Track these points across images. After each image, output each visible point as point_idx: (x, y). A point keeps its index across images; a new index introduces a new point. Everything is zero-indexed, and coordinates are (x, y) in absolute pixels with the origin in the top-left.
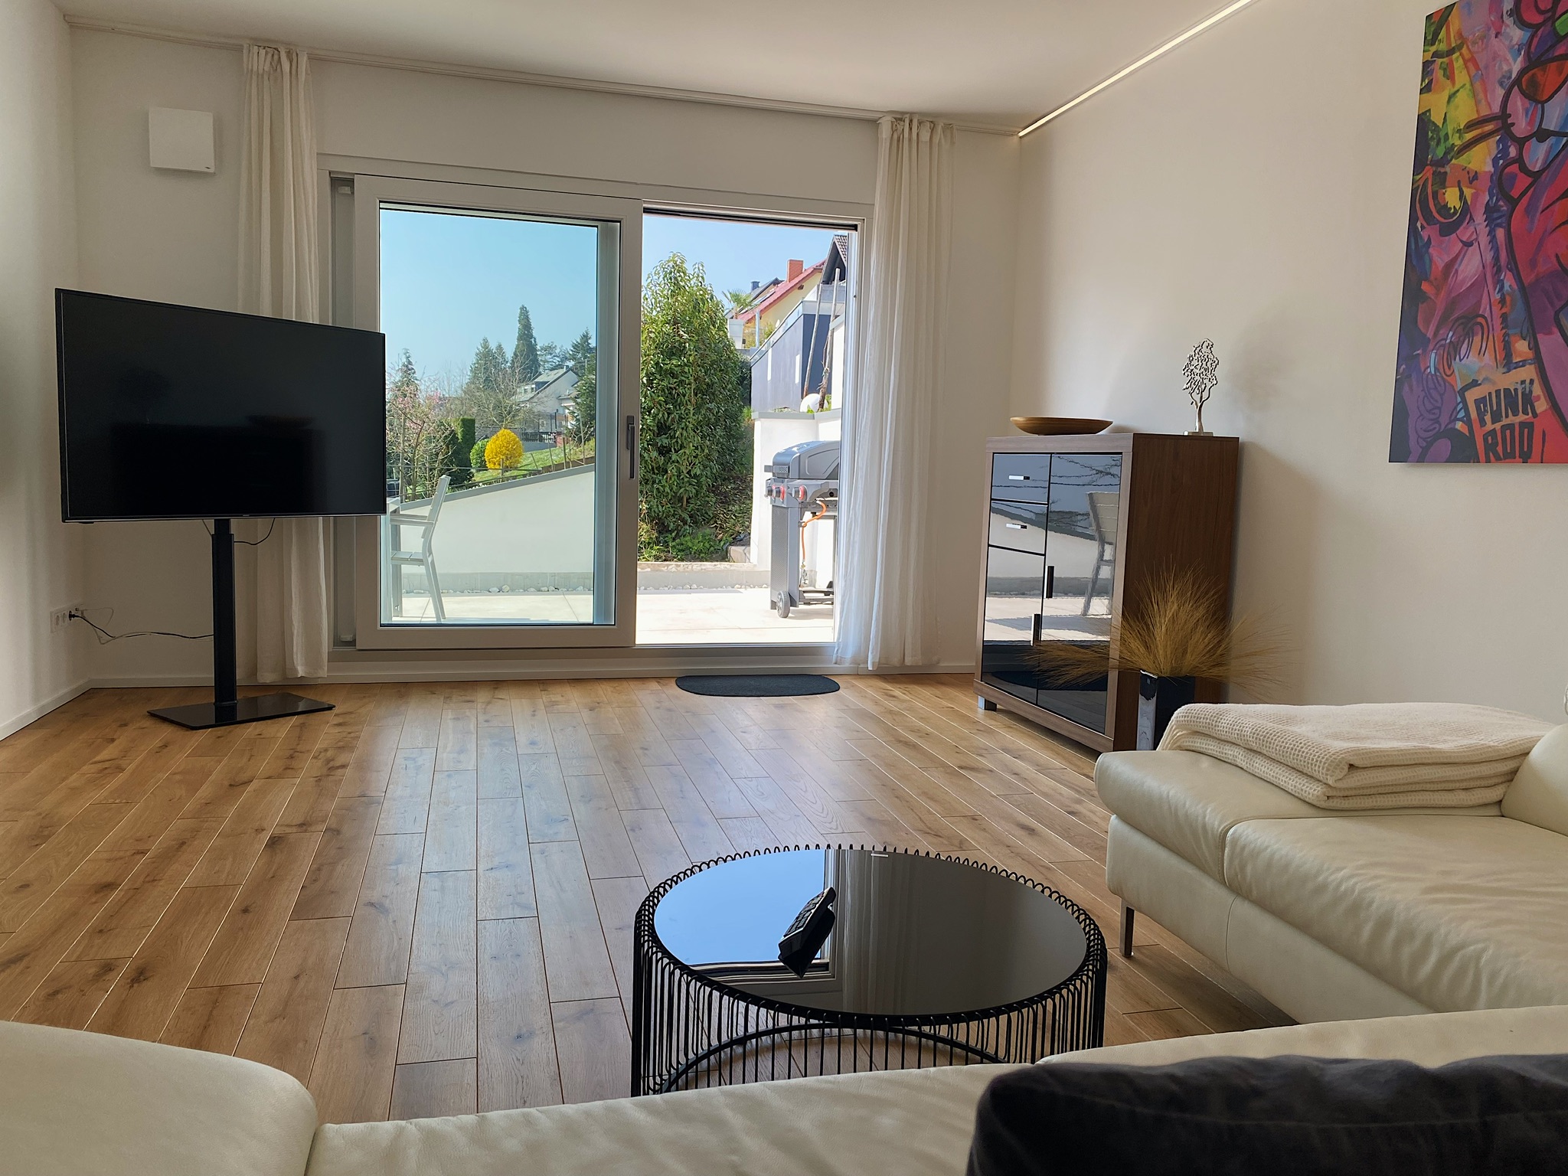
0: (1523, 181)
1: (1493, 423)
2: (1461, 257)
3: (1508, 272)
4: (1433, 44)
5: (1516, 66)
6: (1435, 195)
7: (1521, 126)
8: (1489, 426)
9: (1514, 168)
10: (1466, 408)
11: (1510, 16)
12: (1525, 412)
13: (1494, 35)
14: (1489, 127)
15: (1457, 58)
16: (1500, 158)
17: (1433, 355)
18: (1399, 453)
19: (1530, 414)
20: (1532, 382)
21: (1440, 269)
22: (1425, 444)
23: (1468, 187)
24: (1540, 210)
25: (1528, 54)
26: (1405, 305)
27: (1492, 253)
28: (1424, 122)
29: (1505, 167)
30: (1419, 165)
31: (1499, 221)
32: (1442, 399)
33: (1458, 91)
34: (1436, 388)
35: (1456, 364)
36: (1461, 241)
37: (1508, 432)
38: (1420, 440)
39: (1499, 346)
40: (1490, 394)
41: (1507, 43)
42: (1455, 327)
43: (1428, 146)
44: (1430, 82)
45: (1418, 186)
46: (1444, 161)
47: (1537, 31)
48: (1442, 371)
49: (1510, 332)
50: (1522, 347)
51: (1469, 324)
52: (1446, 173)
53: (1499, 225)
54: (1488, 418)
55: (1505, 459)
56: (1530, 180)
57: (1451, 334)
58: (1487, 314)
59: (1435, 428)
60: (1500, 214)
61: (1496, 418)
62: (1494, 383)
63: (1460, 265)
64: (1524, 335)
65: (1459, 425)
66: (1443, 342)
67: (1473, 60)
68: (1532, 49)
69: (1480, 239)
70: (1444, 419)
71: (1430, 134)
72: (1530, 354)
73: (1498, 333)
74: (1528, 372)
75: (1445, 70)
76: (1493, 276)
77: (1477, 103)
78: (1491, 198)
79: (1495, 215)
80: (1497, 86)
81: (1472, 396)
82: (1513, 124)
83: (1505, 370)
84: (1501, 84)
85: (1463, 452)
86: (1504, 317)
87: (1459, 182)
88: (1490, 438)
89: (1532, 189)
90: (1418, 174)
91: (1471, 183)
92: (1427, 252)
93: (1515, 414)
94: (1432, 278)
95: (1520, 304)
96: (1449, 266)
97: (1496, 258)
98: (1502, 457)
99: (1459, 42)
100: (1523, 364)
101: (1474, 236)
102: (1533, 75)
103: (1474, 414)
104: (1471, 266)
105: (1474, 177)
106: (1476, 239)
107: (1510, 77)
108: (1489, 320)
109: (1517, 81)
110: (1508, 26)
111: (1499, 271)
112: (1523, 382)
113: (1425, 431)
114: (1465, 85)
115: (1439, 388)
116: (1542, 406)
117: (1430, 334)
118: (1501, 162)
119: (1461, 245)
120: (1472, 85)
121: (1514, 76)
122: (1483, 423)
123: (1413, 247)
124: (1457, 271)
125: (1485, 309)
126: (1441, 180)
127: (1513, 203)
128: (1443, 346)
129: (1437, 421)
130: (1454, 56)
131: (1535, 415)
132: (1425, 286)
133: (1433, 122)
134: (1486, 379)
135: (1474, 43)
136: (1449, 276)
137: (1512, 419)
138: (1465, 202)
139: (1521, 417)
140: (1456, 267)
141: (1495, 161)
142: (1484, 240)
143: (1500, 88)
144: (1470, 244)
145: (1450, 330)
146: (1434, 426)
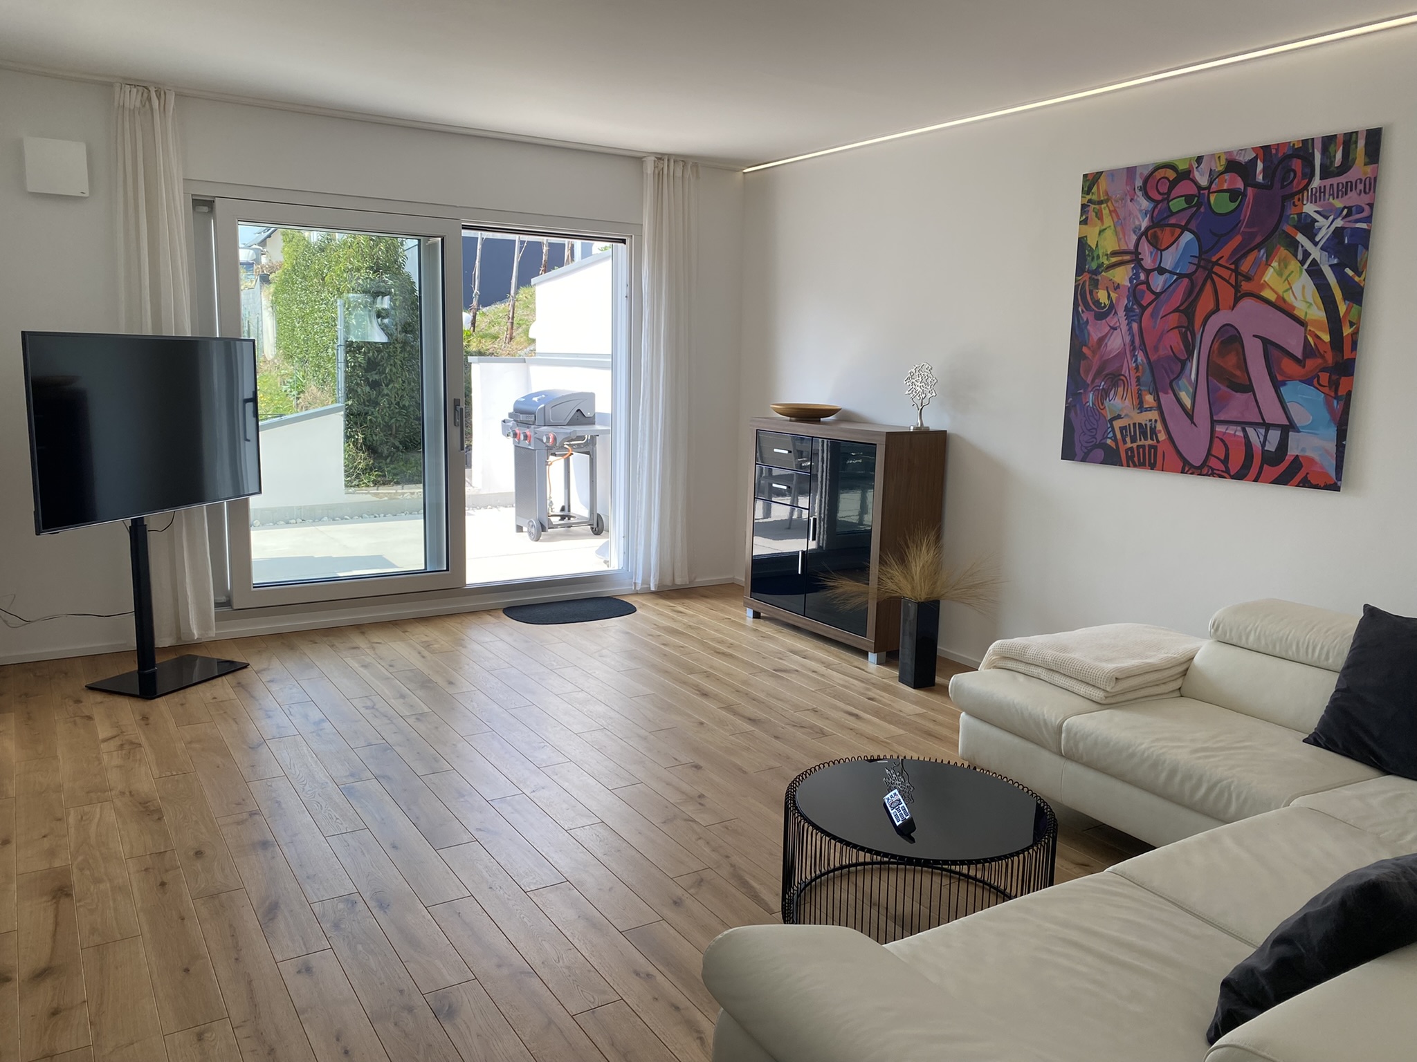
0: (1151, 297)
1: (1132, 443)
2: (1109, 335)
3: (1140, 351)
4: (1088, 194)
5: (1145, 224)
6: (1091, 292)
7: (1148, 262)
8: (1129, 445)
9: (1143, 287)
10: (1113, 430)
11: (1140, 190)
12: (1152, 439)
13: (1129, 201)
14: (1127, 258)
15: (1105, 208)
16: (1134, 279)
17: (1091, 395)
18: (1068, 453)
19: (1155, 441)
20: (1156, 421)
21: (1095, 340)
22: (1086, 451)
23: (1113, 292)
24: (1160, 317)
25: (1152, 217)
26: (1071, 361)
27: (1130, 337)
28: (1082, 243)
29: (1137, 285)
30: (1080, 270)
31: (1134, 318)
32: (1097, 423)
33: (1105, 229)
34: (1093, 416)
35: (1107, 403)
36: (1110, 326)
37: (1141, 449)
38: (1083, 448)
39: (1135, 396)
40: (1129, 425)
41: (1138, 207)
42: (1106, 379)
43: (1086, 260)
44: (1087, 218)
45: (1079, 284)
46: (1096, 272)
47: (1158, 205)
48: (1097, 405)
49: (1142, 388)
50: (1149, 399)
51: (1115, 379)
52: (1098, 280)
53: (1134, 321)
54: (1128, 439)
55: (1139, 466)
56: (1154, 297)
57: (1103, 383)
58: (1127, 375)
59: (1093, 442)
60: (1134, 314)
61: (1133, 440)
62: (1132, 418)
63: (1108, 340)
64: (1151, 391)
65: (1109, 441)
66: (1098, 388)
67: (1115, 211)
68: (1155, 215)
69: (1121, 327)
70: (1099, 437)
71: (1087, 253)
72: (1155, 404)
73: (1134, 388)
74: (1154, 415)
75: (1096, 213)
76: (1131, 352)
77: (1119, 240)
78: (1129, 301)
79: (1131, 314)
80: (1132, 232)
81: (1117, 424)
82: (1142, 259)
83: (1139, 411)
84: (1134, 232)
85: (1111, 458)
86: (1138, 379)
87: (1107, 288)
88: (1129, 452)
89: (1155, 303)
90: (1080, 276)
91: (1115, 290)
92: (1086, 327)
93: (1146, 439)
94: (1090, 345)
95: (1148, 371)
96: (1101, 340)
97: (1133, 342)
98: (1137, 464)
99: (1106, 198)
100: (1150, 409)
101: (1118, 324)
102: (1155, 232)
103: (1119, 436)
104: (1116, 343)
105: (1117, 287)
106: (1119, 326)
107: (1140, 229)
108: (1128, 378)
109: (1145, 233)
110: (1138, 196)
111: (1134, 349)
112: (1150, 420)
113: (1086, 442)
114: (1110, 226)
115: (1096, 417)
116: (1162, 436)
117: (1089, 381)
118: (1135, 281)
119: (1109, 328)
120: (1115, 226)
121: (1143, 229)
122: (1125, 442)
123: (1076, 322)
124: (1106, 344)
125: (1125, 371)
126: (1095, 284)
127: (1143, 309)
128: (1098, 390)
129: (1094, 437)
130: (1103, 206)
131: (1158, 441)
132: (1085, 350)
133: (1089, 245)
134: (1126, 415)
135: (1117, 201)
136: (1101, 346)
137: (1143, 442)
138: (1112, 301)
139: (1150, 442)
140: (1106, 341)
141: (1131, 280)
142: (1124, 328)
143: (1133, 235)
144: (1116, 329)
145: (1103, 381)
146: (1091, 440)
